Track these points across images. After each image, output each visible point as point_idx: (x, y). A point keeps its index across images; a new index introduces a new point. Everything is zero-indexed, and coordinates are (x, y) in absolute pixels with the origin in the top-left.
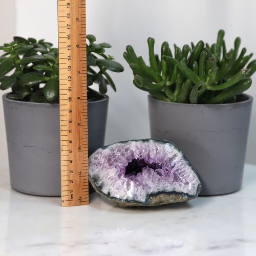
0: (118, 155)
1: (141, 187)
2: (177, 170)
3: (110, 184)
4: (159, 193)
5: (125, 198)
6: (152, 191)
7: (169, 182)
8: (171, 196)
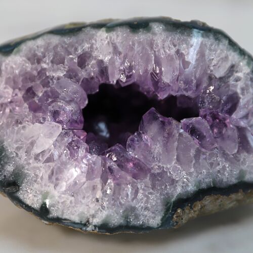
0: (56, 75)
1: (148, 179)
2: (246, 117)
3: (46, 177)
4: (201, 193)
5: (97, 221)
6: (179, 190)
7: (225, 155)
8: (233, 196)
